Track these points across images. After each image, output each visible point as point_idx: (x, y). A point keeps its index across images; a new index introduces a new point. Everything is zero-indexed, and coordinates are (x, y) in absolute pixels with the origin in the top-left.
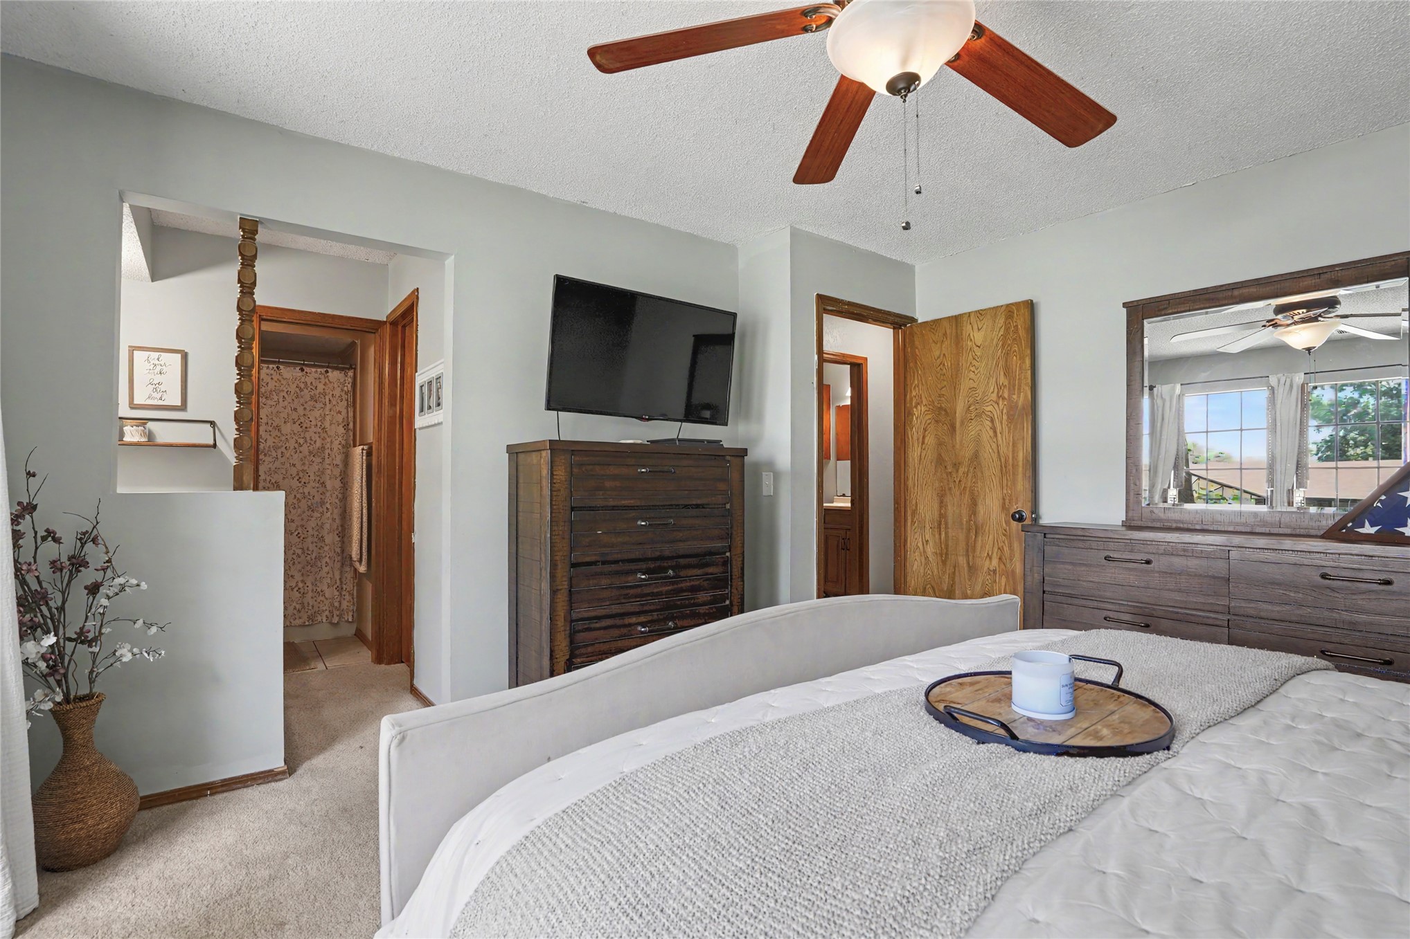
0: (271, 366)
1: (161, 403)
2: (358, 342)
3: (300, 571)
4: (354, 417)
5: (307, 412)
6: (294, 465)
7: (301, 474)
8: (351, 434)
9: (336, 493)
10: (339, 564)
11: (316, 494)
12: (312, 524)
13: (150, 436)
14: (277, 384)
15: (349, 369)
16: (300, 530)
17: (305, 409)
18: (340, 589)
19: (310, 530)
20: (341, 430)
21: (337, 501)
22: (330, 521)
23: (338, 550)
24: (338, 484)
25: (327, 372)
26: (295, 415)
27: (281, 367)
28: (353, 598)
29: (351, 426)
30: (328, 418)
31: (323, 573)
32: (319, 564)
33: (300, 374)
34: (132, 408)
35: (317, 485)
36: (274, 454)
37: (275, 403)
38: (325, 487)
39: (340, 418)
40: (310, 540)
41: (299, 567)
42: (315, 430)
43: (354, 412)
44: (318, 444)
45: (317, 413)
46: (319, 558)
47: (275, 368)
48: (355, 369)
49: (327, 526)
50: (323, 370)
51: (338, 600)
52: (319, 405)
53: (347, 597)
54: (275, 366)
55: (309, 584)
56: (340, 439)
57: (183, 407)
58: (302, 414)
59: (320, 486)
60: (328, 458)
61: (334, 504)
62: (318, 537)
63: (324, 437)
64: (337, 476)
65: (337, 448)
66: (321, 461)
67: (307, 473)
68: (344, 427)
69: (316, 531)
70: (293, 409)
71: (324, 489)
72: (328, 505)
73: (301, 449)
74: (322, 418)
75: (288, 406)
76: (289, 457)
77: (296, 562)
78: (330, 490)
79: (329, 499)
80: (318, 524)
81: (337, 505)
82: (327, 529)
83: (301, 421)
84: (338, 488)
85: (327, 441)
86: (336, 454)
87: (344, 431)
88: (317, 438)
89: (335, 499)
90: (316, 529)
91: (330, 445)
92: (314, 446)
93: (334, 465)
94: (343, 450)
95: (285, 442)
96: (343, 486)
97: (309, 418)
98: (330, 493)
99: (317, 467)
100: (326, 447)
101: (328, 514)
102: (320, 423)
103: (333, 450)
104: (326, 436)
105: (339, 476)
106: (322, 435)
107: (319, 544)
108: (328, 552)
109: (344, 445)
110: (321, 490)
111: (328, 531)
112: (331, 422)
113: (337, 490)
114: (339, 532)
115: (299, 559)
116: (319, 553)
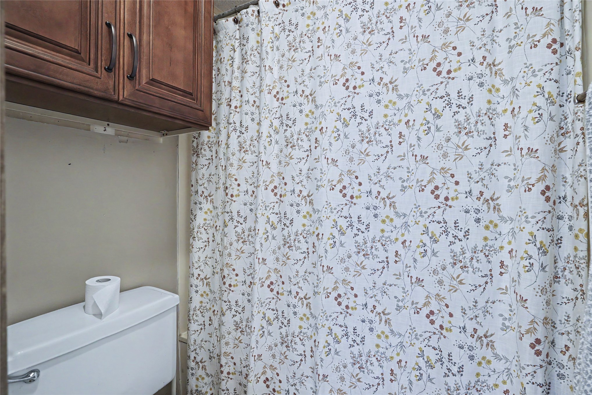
6: (424, 158)
7: (439, 181)
9: (529, 228)
12: (464, 297)
16: (434, 306)
17: (446, 31)
19: (457, 314)
20: (543, 57)
21: (533, 250)
22: (509, 298)
24: (534, 201)
26: (424, 51)
30: (501, 39)
35: (478, 204)
38: (497, 209)
39: (537, 26)
40: (455, 338)
42: (472, 71)
44: (480, 101)
56: (540, 80)
58: (439, 43)
59: (485, 207)
60: (505, 136)
61: (522, 258)
62: (476, 336)
63: (493, 86)
64: (532, 181)
65: (530, 107)
66: (487, 143)
67: (452, 176)
68: (549, 46)
69: (472, 319)
70: (420, 38)
71: (494, 217)
72: (504, 256)
73: (439, 122)
74: (489, 40)
75: (411, 36)
76: (414, 141)
77: (425, 377)
78: (512, 220)
79: (506, 240)
80: (476, 302)
81: (532, 261)
82: (501, 318)
83: (439, 59)
84: (536, 215)
85: (501, 94)
86: (529, 122)
87: (548, 56)
88: (476, 91)
89: (526, 243)
90: (470, 314)
91: (509, 102)
92: (468, 110)
93: (525, 152)
94: (547, 110)
95: (406, 111)
96: (550, 209)
97: (454, 48)
98: (511, 226)
99: (476, 161)
100: (500, 109)
101: (505, 281)
102: (483, 53)
103: (519, 112)
104: (498, 82)
105: (539, 180)
106: (488, 80)
107: (479, 353)
108: (501, 379)
109: (550, 96)
110: (487, 216)
111: (503, 324)
112: (513, 42)
113: (533, 221)
114: (538, 341)
115: (430, 371)
116: (478, 375)
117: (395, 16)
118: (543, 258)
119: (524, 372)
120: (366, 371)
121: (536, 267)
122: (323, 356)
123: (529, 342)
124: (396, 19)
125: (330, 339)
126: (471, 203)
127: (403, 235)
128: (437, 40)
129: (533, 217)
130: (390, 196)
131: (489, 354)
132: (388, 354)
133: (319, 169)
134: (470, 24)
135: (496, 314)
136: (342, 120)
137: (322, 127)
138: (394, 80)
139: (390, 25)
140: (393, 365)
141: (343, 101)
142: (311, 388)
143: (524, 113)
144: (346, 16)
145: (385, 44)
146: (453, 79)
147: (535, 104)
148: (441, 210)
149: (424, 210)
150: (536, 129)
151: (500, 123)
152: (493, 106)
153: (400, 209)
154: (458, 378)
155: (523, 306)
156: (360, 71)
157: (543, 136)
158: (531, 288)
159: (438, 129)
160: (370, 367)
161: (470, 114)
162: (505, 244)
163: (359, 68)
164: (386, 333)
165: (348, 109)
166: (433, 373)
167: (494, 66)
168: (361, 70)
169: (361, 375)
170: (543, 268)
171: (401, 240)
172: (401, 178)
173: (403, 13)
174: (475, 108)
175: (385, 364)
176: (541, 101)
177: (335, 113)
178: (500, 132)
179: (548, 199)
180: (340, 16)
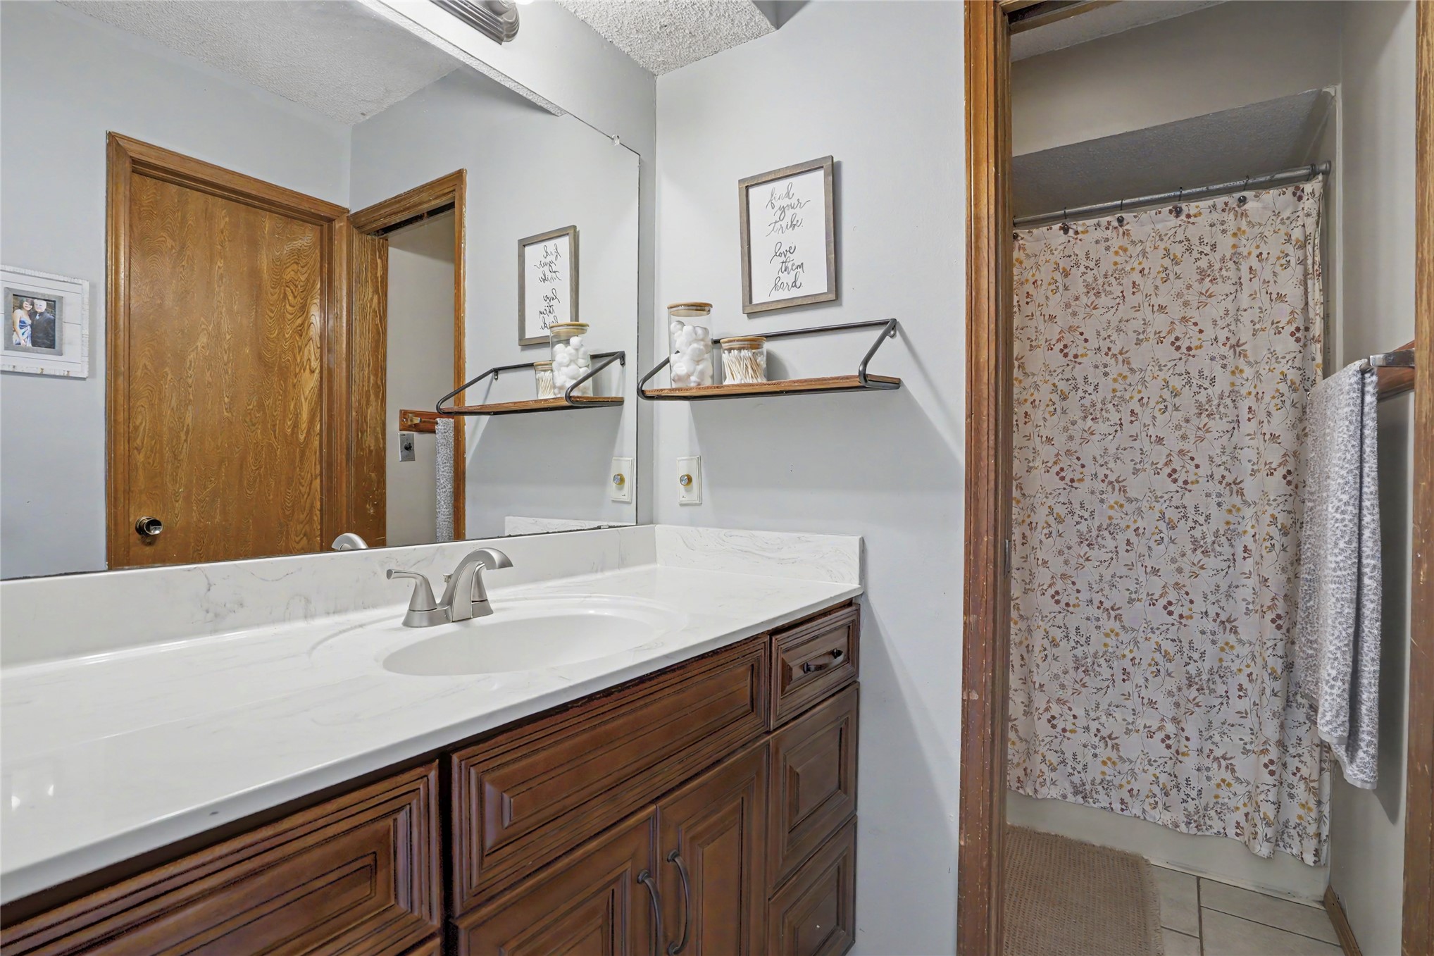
0: (1104, 220)
1: (795, 293)
2: (1336, 91)
3: (1170, 694)
4: (1327, 303)
5: (1192, 313)
6: (1160, 440)
7: (1177, 463)
8: (1316, 349)
9: (1270, 510)
10: (1278, 703)
11: (1214, 510)
12: (1205, 582)
13: (773, 366)
14: (1118, 259)
15: (1308, 178)
16: (1172, 596)
17: (1186, 304)
18: (1276, 768)
19: (1199, 600)
20: (1287, 344)
21: (1274, 531)
22: (1253, 582)
23: (1278, 665)
24: (1276, 485)
25: (1243, 201)
26: (1160, 322)
27: (1128, 216)
28: (1319, 803)
29: (1317, 329)
30: (1246, 318)
31: (1229, 714)
32: (1221, 689)
33: (1173, 221)
34: (751, 315)
35: (1220, 488)
36: (1115, 417)
37: (1113, 303)
38: (1240, 493)
39: (1282, 312)
40: (1195, 624)
41: (1171, 684)
42: (1214, 351)
43: (1327, 290)
44: (1223, 383)
45: (1215, 309)
46: (1220, 673)
47: (1115, 224)
48: (1326, 173)
49: (1245, 593)
50: (1232, 200)
51: (1271, 797)
52: (1221, 288)
53: (1301, 791)
54: (1112, 219)
55: (1191, 731)
56: (1283, 367)
57: (835, 295)
58: (1177, 317)
59: (1227, 492)
60: (1249, 420)
61: (1264, 540)
62: (1218, 620)
63: (1237, 368)
64: (1274, 466)
65: (1273, 393)
66: (1229, 427)
67: (1192, 459)
68: (1292, 334)
69: (1214, 603)
70: (1156, 308)
71: (1237, 500)
72: (1248, 540)
73: (1177, 401)
74: (1232, 319)
75: (1146, 304)
76: (1148, 421)
77: (1163, 672)
78: (1255, 503)
79: (1250, 524)
80: (1218, 587)
81: (1273, 542)
82: (1244, 603)
83: (1178, 333)
84: (1278, 498)
85: (1245, 376)
86: (1272, 409)
87: (1292, 345)
88: (1218, 372)
89: (1268, 525)
90: (1212, 598)
91: (1253, 385)
92: (1210, 391)
93: (1267, 437)
94: (1289, 396)
95: (1140, 388)
96: (1292, 492)
97: (1196, 324)
98: (1254, 510)
99: (1217, 444)
100: (1244, 391)
101: (1249, 565)
102: (1225, 333)
103: (1262, 398)
104: (1241, 363)
105: (1280, 465)
106: (1231, 362)
107: (1221, 638)
108: (1245, 663)
109: (1293, 383)
110: (1228, 501)
111: (1247, 608)
112: (1257, 326)
113: (1274, 504)
114: (1279, 617)
115: (1168, 665)
116: (1221, 660)
117: (1126, 279)
118: (1284, 539)
119: (1265, 647)
120: (1092, 674)
121: (1278, 547)
122: (1039, 661)
123: (1270, 618)
124: (1127, 282)
125: (1046, 643)
126: (1213, 487)
127: (1135, 521)
128: (1176, 311)
129: (1275, 500)
130: (1120, 480)
131: (1232, 639)
132: (1119, 653)
133: (1031, 449)
134: (1213, 301)
135: (1239, 599)
136: (1059, 392)
137: (1034, 400)
138: (1124, 350)
139: (1120, 288)
140: (1127, 663)
141: (1059, 370)
142: (1022, 703)
143: (1267, 398)
144: (1064, 270)
145: (1114, 309)
146: (1194, 356)
147: (1278, 391)
148: (1180, 494)
149: (1159, 494)
150: (1278, 417)
151: (1244, 405)
152: (1236, 389)
153: (1132, 493)
154: (1199, 664)
155: (1265, 585)
156: (1082, 338)
157: (1286, 422)
158: (1272, 567)
159: (1177, 409)
160: (1098, 669)
161: (1212, 395)
162: (1249, 528)
163: (1082, 334)
164: (1117, 630)
165: (1068, 380)
166: (1171, 667)
167: (1238, 346)
168: (1084, 337)
169: (1086, 679)
170: (1284, 549)
171: (1133, 527)
172: (1132, 460)
173: (1136, 277)
174: (1217, 389)
175: (1115, 664)
176: (1283, 388)
177: (1050, 383)
178: (1245, 414)
179: (1289, 483)
180: (1057, 269)
